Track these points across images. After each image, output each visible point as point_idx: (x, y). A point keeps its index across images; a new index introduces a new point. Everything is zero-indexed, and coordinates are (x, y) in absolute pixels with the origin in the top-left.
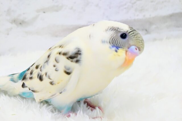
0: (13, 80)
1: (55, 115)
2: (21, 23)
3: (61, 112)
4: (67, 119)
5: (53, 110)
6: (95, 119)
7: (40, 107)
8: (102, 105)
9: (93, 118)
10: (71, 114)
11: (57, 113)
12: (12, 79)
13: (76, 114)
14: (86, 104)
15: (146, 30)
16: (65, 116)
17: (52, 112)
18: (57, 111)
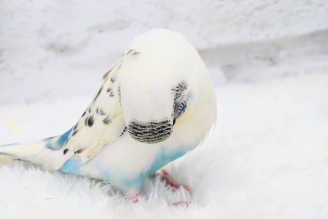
0: (50, 147)
1: (114, 199)
2: (62, 49)
3: (124, 196)
4: (132, 206)
5: (112, 191)
6: (177, 205)
7: (91, 187)
8: (190, 183)
9: (174, 204)
10: (139, 198)
11: (118, 195)
12: (49, 145)
13: (147, 198)
14: (165, 181)
15: (271, 59)
16: (130, 201)
17: (110, 194)
18: (118, 192)
